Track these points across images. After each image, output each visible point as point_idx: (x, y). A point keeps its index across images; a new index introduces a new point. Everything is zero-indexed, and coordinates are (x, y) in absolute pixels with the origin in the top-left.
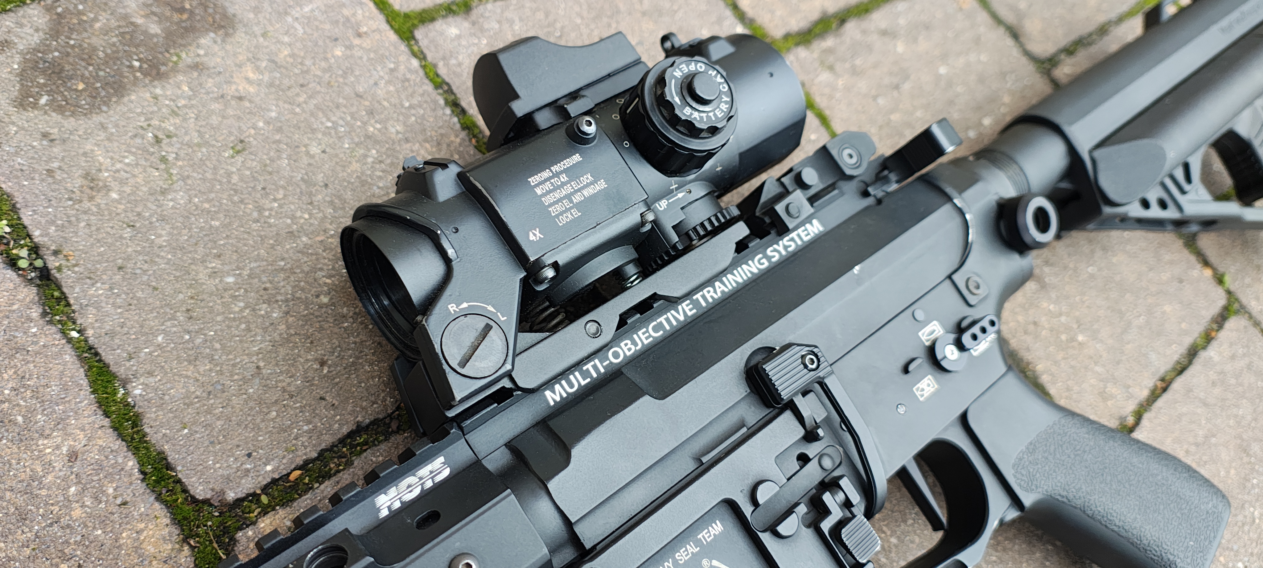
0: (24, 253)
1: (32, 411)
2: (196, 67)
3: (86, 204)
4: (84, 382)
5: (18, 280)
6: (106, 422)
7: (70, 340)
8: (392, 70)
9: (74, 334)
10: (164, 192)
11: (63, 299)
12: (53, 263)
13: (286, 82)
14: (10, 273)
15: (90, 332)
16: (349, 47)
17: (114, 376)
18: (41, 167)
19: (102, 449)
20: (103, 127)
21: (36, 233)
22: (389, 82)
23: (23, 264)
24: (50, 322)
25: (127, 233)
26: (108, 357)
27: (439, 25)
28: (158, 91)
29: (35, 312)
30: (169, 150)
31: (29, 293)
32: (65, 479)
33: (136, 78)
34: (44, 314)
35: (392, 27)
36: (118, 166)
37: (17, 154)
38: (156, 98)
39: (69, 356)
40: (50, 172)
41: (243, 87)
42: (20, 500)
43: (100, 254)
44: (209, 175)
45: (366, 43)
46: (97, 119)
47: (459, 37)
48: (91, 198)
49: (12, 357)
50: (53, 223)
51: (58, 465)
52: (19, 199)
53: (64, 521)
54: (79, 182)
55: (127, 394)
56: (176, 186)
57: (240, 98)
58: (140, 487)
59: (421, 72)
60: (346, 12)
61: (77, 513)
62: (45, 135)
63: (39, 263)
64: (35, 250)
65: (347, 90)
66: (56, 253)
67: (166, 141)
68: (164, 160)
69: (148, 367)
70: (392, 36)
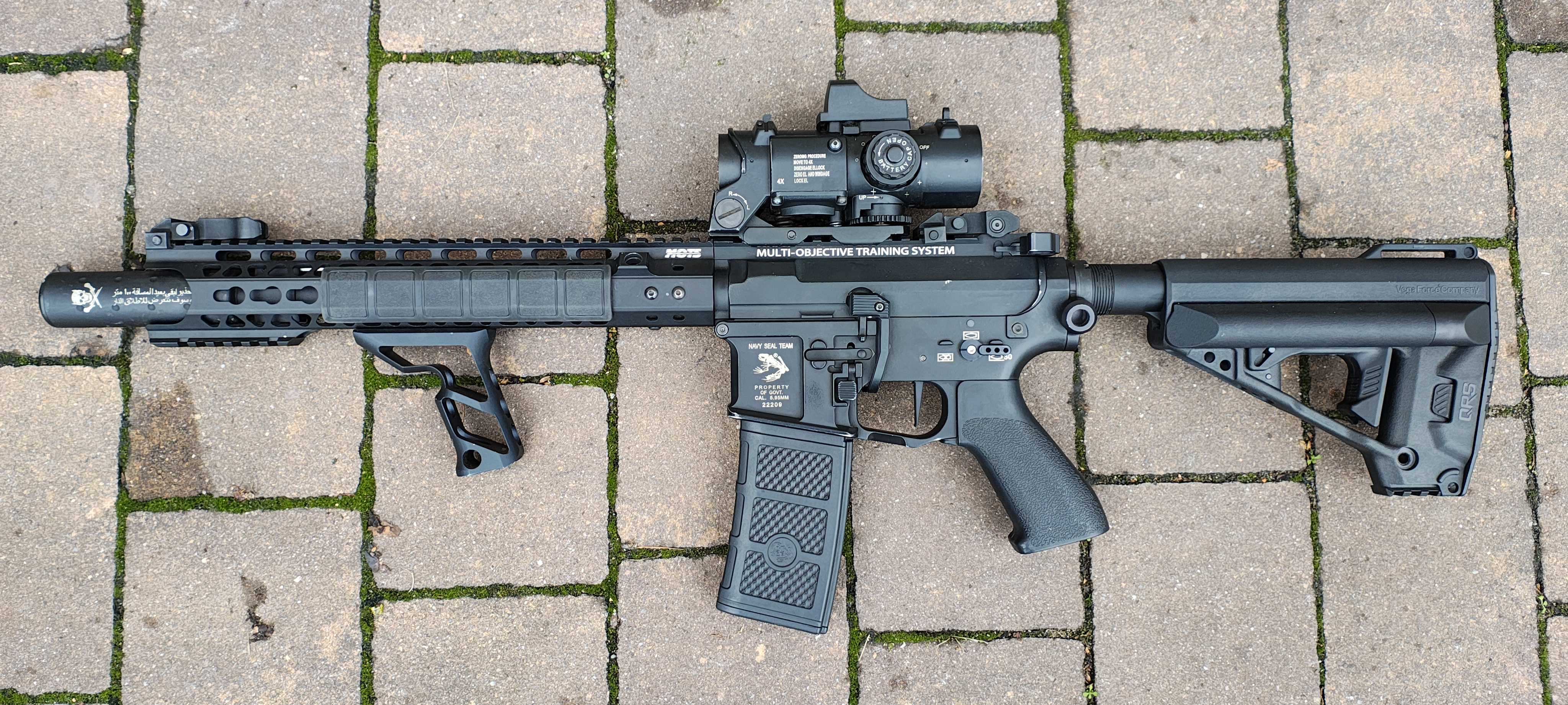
0: (609, 71)
1: (580, 141)
2: (726, 11)
3: (644, 61)
4: (604, 140)
5: (601, 82)
6: (604, 161)
7: (608, 119)
8: (820, 52)
9: (610, 117)
10: (678, 70)
11: (613, 99)
12: (618, 81)
13: (763, 36)
14: (600, 78)
15: (616, 119)
16: (805, 30)
17: (616, 143)
18: (634, 34)
19: (597, 171)
20: (669, 25)
21: (618, 64)
22: (814, 58)
23: (607, 76)
24: (605, 107)
25: (653, 82)
26: (618, 134)
27: (863, 35)
28: (702, 16)
29: (601, 100)
30: (691, 49)
31: (603, 90)
32: (579, 175)
33: (695, 5)
34: (604, 103)
35: (835, 26)
36: (666, 47)
37: (628, 23)
38: (699, 19)
39: (604, 126)
40: (637, 38)
41: (741, 31)
42: (560, 173)
43: (638, 87)
44: (701, 70)
45: (816, 30)
46: (669, 20)
47: (870, 46)
48: (647, 58)
49: (584, 115)
50: (627, 63)
51: (579, 168)
52: (619, 45)
53: (570, 191)
54: (646, 48)
55: (617, 153)
56: (684, 69)
57: (736, 36)
58: (603, 194)
59: (834, 60)
60: (817, 8)
61: (576, 191)
62: (644, 18)
63: (613, 78)
64: (614, 72)
65: (790, 53)
66: (621, 77)
67: (692, 44)
68: (686, 53)
69: (630, 146)
70: (832, 32)
